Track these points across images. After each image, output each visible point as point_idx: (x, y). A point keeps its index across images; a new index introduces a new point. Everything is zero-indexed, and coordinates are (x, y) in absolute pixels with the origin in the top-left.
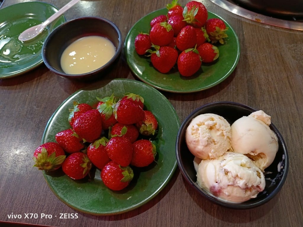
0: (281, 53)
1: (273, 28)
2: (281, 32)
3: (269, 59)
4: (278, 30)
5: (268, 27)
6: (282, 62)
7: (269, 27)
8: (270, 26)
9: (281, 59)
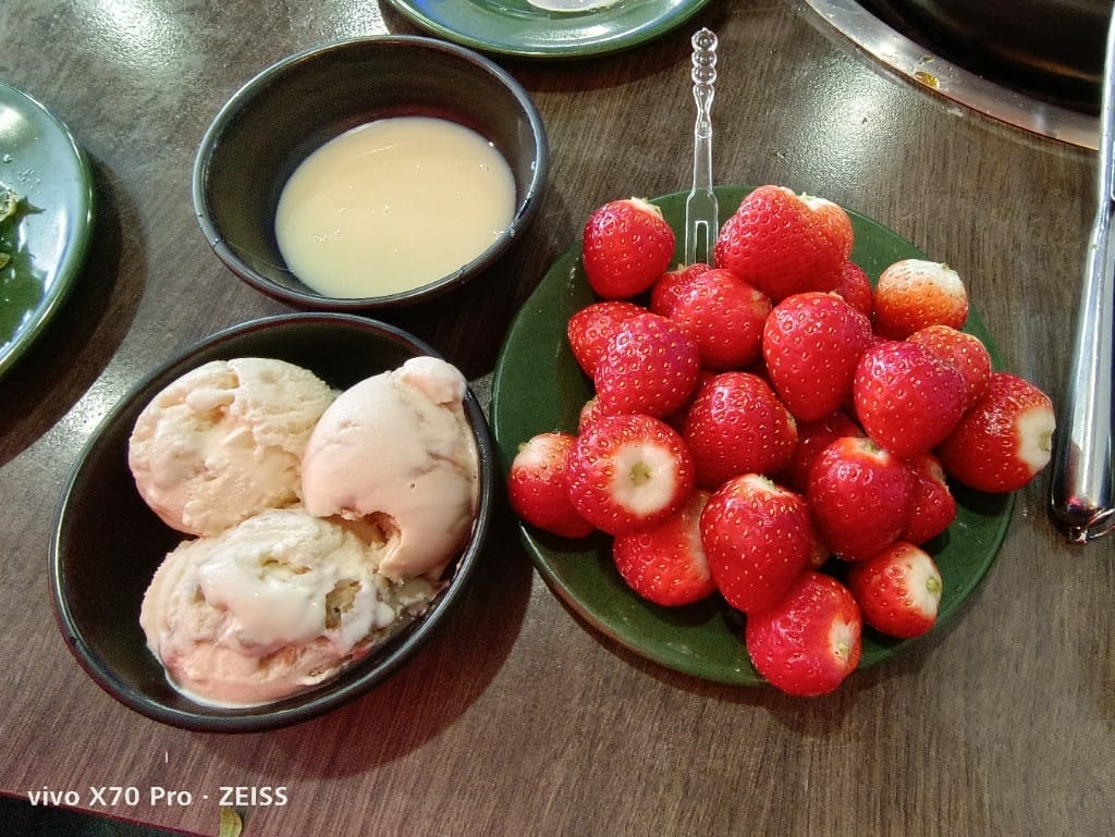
0: (973, 222)
1: (975, 121)
2: (1001, 140)
3: (925, 238)
4: (993, 130)
5: (957, 112)
6: (969, 256)
7: (960, 115)
8: (965, 108)
9: (968, 244)
